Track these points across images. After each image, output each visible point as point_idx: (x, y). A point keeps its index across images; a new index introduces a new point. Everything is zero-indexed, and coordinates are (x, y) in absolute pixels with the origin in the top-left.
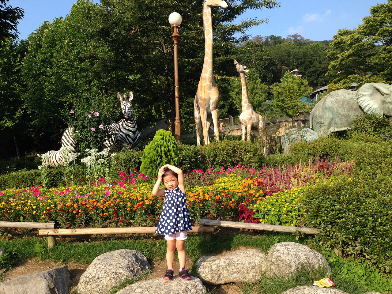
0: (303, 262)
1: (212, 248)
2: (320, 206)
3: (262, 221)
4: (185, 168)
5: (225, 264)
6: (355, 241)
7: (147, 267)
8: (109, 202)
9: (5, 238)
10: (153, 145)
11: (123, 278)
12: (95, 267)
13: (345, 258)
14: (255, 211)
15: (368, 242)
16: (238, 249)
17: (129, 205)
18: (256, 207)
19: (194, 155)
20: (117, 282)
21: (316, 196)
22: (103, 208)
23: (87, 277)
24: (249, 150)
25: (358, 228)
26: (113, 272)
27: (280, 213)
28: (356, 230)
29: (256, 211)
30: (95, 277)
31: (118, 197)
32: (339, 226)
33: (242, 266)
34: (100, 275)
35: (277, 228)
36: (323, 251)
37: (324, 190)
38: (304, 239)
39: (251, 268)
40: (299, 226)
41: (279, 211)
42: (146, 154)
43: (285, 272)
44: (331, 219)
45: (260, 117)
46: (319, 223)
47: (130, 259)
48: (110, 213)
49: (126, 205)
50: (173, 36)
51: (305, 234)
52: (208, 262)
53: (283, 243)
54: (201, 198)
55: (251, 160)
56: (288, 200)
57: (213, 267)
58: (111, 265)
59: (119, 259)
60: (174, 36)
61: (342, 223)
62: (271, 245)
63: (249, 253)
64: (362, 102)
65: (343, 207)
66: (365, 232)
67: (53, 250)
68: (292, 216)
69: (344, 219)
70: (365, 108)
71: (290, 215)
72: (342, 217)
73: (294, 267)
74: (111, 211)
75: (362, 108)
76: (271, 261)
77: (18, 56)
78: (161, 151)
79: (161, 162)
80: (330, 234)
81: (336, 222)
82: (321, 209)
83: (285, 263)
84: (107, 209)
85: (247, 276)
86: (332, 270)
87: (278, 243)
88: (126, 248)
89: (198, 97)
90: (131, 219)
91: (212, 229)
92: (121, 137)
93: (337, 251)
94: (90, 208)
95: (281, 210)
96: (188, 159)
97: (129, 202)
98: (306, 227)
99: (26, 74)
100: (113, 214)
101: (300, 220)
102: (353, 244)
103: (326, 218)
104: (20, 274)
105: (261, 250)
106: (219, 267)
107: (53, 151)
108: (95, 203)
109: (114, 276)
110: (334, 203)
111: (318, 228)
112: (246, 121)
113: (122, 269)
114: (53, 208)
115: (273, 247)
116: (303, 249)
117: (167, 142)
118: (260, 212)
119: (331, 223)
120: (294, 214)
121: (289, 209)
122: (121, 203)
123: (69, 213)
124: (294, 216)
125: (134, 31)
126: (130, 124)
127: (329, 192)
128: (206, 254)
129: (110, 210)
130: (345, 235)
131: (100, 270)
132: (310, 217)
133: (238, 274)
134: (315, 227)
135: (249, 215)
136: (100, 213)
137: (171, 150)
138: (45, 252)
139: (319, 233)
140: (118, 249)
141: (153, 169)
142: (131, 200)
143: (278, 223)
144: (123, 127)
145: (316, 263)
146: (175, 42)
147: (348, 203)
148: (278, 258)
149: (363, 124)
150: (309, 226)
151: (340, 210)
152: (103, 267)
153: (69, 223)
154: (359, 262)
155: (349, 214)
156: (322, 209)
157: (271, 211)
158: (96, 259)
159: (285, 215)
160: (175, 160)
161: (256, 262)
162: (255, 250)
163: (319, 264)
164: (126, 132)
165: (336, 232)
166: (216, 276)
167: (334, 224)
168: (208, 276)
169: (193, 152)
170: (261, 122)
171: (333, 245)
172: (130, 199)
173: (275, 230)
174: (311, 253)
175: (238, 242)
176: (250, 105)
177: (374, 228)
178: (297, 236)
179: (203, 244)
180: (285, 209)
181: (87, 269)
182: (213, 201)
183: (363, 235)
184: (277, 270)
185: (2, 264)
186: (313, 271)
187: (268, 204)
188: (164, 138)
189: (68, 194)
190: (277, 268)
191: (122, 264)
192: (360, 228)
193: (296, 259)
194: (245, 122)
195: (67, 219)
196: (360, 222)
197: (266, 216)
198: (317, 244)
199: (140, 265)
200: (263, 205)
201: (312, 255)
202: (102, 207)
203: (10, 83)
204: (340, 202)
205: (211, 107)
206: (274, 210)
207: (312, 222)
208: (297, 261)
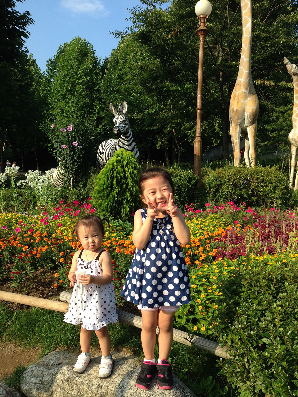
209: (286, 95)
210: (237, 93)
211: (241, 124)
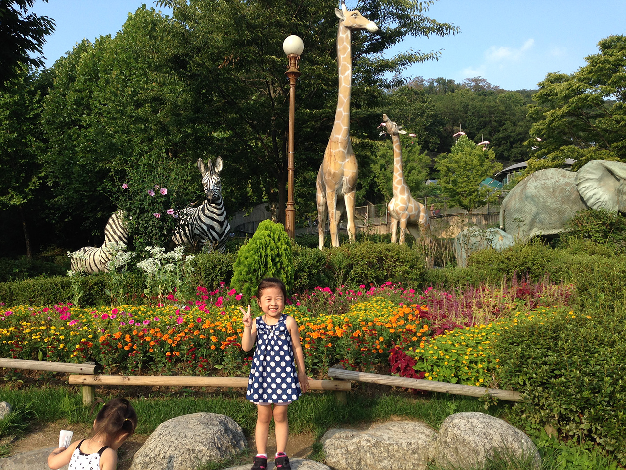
0: (498, 446)
1: (347, 417)
2: (524, 356)
3: (429, 376)
4: (301, 283)
5: (369, 444)
6: (580, 415)
7: (242, 443)
8: (181, 335)
9: (13, 387)
10: (254, 245)
11: (204, 460)
12: (159, 439)
13: (563, 443)
14: (417, 358)
15: (601, 417)
16: (389, 420)
17: (214, 341)
18: (420, 352)
19: (317, 263)
20: (194, 466)
21: (519, 338)
22: (171, 344)
23: (146, 456)
24: (404, 259)
25: (587, 394)
26: (189, 450)
27: (458, 364)
28: (582, 397)
29: (419, 359)
30: (159, 455)
31: (196, 327)
32: (554, 390)
33: (396, 447)
34: (168, 453)
35: (454, 388)
36: (528, 428)
37: (532, 329)
38: (497, 408)
39: (410, 452)
40: (490, 387)
41: (457, 361)
42: (242, 259)
43: (468, 461)
44: (541, 377)
45: (422, 207)
46: (522, 384)
47: (216, 429)
48: (182, 352)
49: (209, 339)
50: (288, 73)
51: (498, 400)
52: (342, 439)
53: (463, 413)
54: (330, 333)
55: (406, 275)
56: (473, 343)
57: (351, 448)
58: (186, 437)
59: (199, 429)
60: (291, 73)
61: (561, 385)
62: (443, 416)
63: (407, 426)
64: (584, 189)
65: (562, 358)
66: (597, 401)
67: (90, 409)
68: (478, 370)
69: (563, 379)
70: (588, 199)
71: (473, 368)
72: (560, 376)
73: (482, 454)
74: (184, 350)
75: (585, 199)
76: (445, 442)
77: (37, 94)
78: (266, 255)
79: (265, 272)
80: (539, 401)
81: (550, 383)
82: (526, 361)
83: (468, 446)
84: (178, 345)
85: (404, 465)
86: (543, 461)
87: (455, 412)
88: (208, 410)
89: (324, 171)
90: (217, 363)
91: (348, 386)
92: (201, 230)
93: (550, 430)
94: (152, 343)
95: (460, 359)
96: (306, 270)
97: (214, 335)
98: (500, 388)
99: (48, 121)
100: (188, 354)
101: (490, 377)
102: (577, 419)
103: (534, 375)
104: (36, 445)
105: (426, 423)
106: (359, 448)
107: (91, 248)
108: (159, 336)
109: (189, 455)
110: (547, 352)
111: (521, 392)
112: (399, 212)
113: (202, 446)
114: (91, 341)
115: (447, 420)
116: (497, 424)
117: (276, 241)
118: (425, 361)
119: (542, 384)
120: (481, 366)
121: (472, 358)
122: (201, 337)
123: (117, 349)
124: (481, 370)
125: (227, 62)
126: (215, 210)
127: (540, 334)
128: (338, 426)
129: (183, 347)
130: (564, 404)
131: (167, 445)
132: (508, 374)
133: (389, 461)
134: (515, 389)
135: (408, 366)
136: (167, 352)
137: (282, 254)
138: (78, 412)
139: (522, 400)
140: (195, 412)
141: (252, 283)
142: (217, 332)
143: (455, 380)
144: (204, 214)
145: (517, 447)
146: (292, 82)
147: (570, 353)
148: (456, 438)
149: (586, 226)
150: (505, 386)
151: (557, 364)
152: (173, 439)
153: (116, 366)
154: (586, 449)
155: (571, 371)
156: (528, 361)
157: (443, 359)
158: (160, 427)
159: (466, 368)
160: (288, 270)
161: (419, 442)
162: (417, 423)
163: (523, 451)
164: (208, 222)
165: (549, 399)
166: (355, 462)
167: (547, 385)
168: (341, 462)
169: (315, 259)
170: (422, 214)
171: (545, 420)
172: (215, 331)
173: (450, 392)
174: (510, 431)
175: (390, 408)
176: (406, 187)
177: (611, 395)
178: (486, 403)
179: (332, 409)
180: (466, 357)
181: (146, 442)
182: (349, 339)
183: (594, 406)
184: (455, 456)
185: (9, 428)
186: (512, 460)
187: (438, 348)
188: (272, 233)
189: (116, 319)
190: (455, 454)
191: (204, 436)
192: (590, 394)
193: (486, 440)
194: (398, 214)
195: (113, 359)
196: (590, 384)
197: (435, 368)
198: (518, 418)
199: (232, 439)
200: (430, 349)
201: (512, 435)
202: (170, 341)
203: (22, 135)
204: (558, 350)
205: (345, 187)
206: (449, 359)
207: (511, 380)
208: (487, 444)
209: (366, 155)
210: (333, 151)
211: (338, 191)
